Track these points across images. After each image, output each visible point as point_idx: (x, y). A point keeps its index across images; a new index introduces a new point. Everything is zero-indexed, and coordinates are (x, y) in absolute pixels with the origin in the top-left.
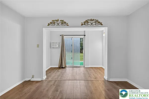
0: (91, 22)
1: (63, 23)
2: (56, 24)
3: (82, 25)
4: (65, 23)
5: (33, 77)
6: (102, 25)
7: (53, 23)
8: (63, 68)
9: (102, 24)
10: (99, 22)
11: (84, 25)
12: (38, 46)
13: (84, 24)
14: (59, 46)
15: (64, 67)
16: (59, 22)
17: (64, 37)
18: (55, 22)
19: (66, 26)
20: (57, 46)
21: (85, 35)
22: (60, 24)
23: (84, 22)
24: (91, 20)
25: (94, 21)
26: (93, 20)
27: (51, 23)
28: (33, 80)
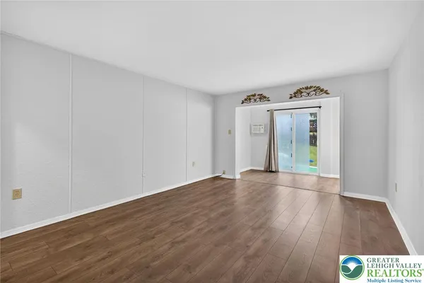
0: (307, 91)
1: (262, 98)
2: (252, 100)
3: (291, 98)
4: (265, 97)
5: (224, 173)
6: (328, 94)
7: (248, 99)
8: (271, 172)
9: (328, 92)
10: (322, 90)
11: (294, 98)
12: (230, 132)
13: (295, 96)
14: (265, 131)
15: (274, 170)
16: (257, 97)
17: (275, 112)
18: (251, 97)
19: (266, 102)
20: (262, 131)
21: (320, 107)
22: (258, 100)
23: (295, 93)
24: (307, 88)
25: (312, 89)
26: (311, 87)
27: (246, 100)
28: (223, 176)
